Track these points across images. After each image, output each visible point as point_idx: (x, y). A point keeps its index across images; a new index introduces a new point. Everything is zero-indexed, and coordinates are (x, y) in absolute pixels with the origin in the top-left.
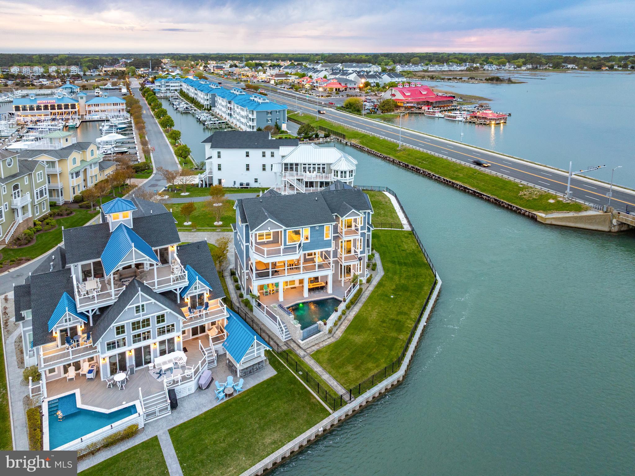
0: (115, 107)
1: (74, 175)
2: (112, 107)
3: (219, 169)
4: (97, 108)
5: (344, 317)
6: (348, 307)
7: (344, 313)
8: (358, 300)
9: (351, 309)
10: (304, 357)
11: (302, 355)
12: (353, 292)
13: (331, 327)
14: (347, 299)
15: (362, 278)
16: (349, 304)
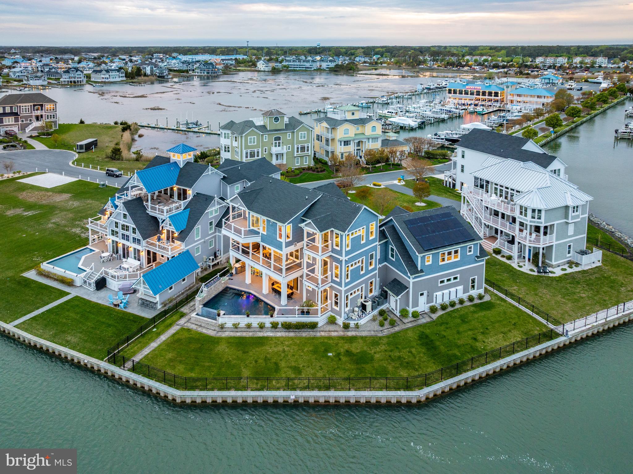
0: (539, 100)
1: (343, 143)
2: (536, 99)
3: (462, 171)
4: (519, 99)
5: (258, 330)
6: (274, 326)
7: (262, 326)
8: (300, 330)
9: (277, 330)
10: (178, 325)
11: (179, 322)
12: (298, 317)
13: (226, 323)
14: (277, 317)
15: (339, 317)
16: (277, 324)
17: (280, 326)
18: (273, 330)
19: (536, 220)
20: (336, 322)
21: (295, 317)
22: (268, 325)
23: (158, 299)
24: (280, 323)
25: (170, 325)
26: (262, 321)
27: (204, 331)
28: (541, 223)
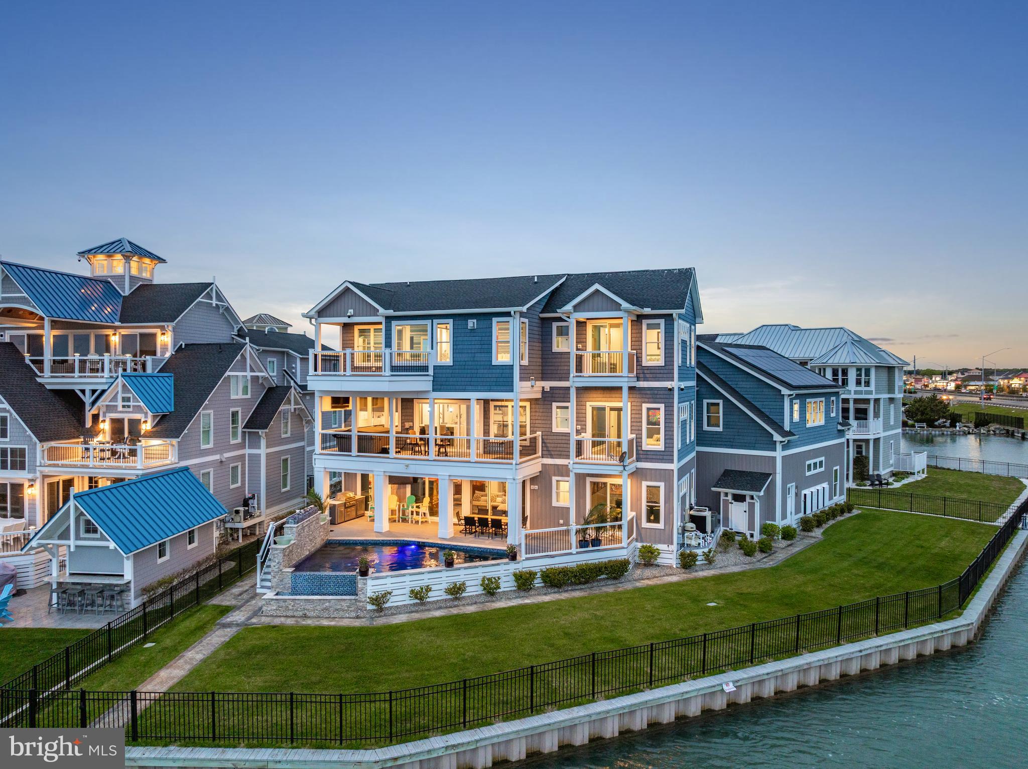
5: (482, 599)
6: (524, 582)
7: (490, 588)
8: (589, 585)
9: (532, 592)
10: (225, 626)
11: (228, 620)
12: (578, 553)
13: (390, 593)
14: (527, 559)
15: (661, 547)
16: (532, 575)
17: (538, 582)
18: (522, 594)
19: (863, 388)
20: (659, 561)
21: (571, 554)
22: (507, 584)
23: (129, 576)
24: (539, 575)
25: (201, 630)
26: (488, 575)
27: (325, 623)
28: (870, 393)
